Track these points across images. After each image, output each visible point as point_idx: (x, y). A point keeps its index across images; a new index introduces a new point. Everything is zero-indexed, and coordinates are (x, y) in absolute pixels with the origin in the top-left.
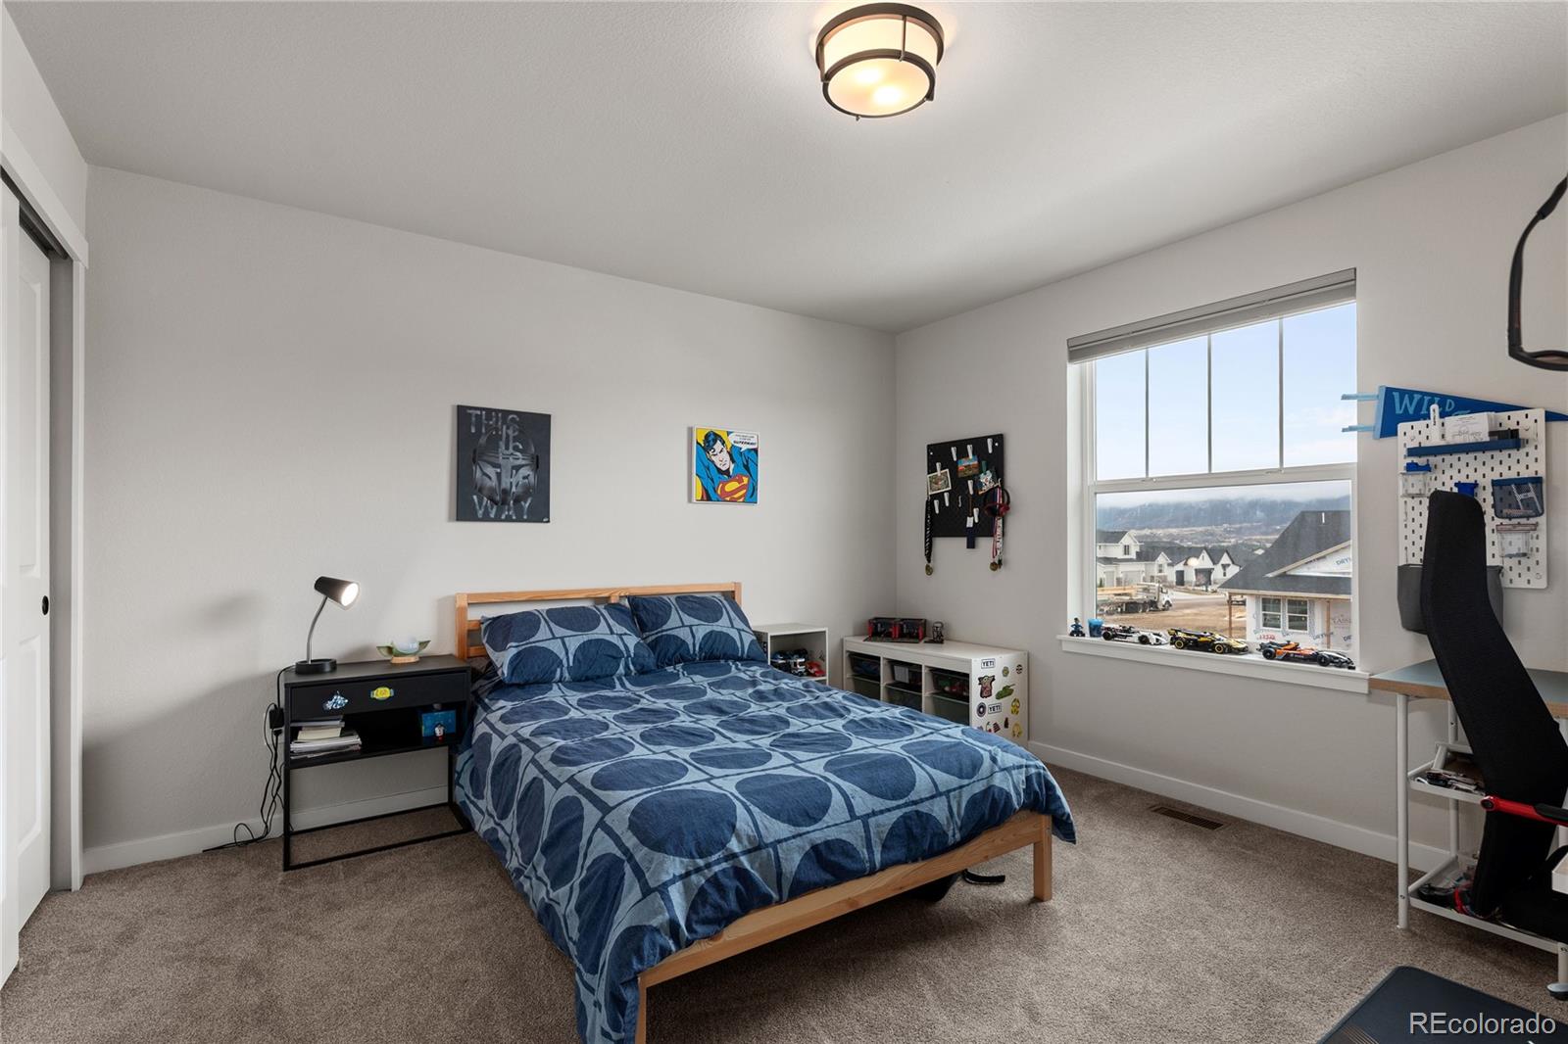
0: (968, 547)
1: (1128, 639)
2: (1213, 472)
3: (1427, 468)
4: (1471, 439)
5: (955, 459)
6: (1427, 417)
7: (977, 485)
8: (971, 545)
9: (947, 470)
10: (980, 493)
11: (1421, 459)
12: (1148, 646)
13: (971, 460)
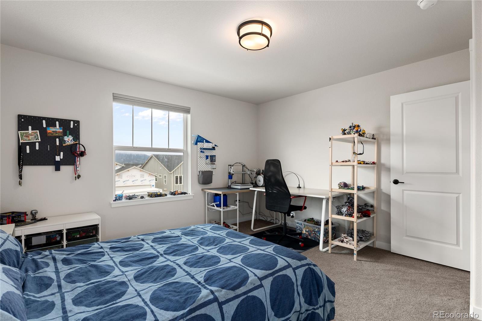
0: (56, 170)
1: (137, 198)
2: (153, 147)
3: (204, 152)
4: (209, 148)
5: (44, 126)
6: (203, 142)
7: (62, 141)
8: (58, 169)
9: (38, 131)
10: (64, 145)
11: (203, 150)
12: (144, 199)
13: (58, 128)
